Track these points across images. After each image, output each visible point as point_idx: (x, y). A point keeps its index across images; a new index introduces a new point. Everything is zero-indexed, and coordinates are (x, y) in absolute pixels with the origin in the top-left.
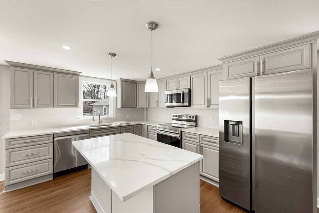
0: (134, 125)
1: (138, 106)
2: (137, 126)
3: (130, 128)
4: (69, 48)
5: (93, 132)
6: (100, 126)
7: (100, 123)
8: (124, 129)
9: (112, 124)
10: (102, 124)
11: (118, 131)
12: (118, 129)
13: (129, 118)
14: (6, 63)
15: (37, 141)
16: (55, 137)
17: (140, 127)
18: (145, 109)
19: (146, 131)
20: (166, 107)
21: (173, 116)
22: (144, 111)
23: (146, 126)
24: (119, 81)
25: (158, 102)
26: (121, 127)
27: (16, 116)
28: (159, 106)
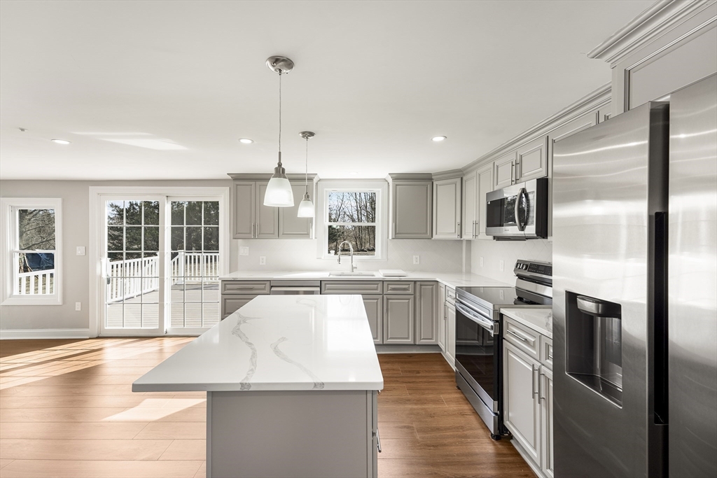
0: (415, 282)
1: (435, 237)
2: (423, 283)
3: (406, 286)
4: (249, 142)
5: (327, 285)
6: (351, 275)
7: (353, 269)
8: (390, 286)
9: (374, 273)
10: (356, 272)
11: (377, 289)
12: (376, 286)
13: (418, 263)
14: (229, 177)
15: (251, 289)
16: (272, 286)
17: (432, 288)
18: (464, 244)
19: (444, 301)
20: (491, 237)
21: (517, 267)
22: (462, 249)
23: (444, 287)
24: (390, 180)
25: (476, 224)
26: (383, 281)
27: (244, 249)
28: (480, 237)
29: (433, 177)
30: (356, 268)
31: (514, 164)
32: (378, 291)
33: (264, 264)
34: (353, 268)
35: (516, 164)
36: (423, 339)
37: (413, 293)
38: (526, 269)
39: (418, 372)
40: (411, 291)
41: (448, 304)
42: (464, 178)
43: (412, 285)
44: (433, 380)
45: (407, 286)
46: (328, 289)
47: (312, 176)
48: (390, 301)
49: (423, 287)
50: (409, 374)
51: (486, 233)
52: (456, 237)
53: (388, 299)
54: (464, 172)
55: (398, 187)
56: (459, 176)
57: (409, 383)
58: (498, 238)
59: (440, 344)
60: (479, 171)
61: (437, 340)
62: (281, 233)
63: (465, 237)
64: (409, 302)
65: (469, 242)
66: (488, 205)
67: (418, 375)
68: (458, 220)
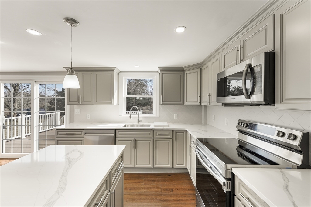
0: (173, 131)
1: (186, 104)
2: (177, 131)
5: (120, 133)
8: (158, 133)
10: (141, 123)
11: (150, 135)
12: (149, 133)
13: (177, 118)
15: (73, 134)
16: (85, 133)
17: (183, 134)
18: (203, 108)
19: (190, 144)
20: (220, 104)
21: (239, 124)
22: (202, 111)
23: (190, 135)
24: (159, 71)
25: (210, 95)
26: (153, 130)
27: (77, 110)
28: (212, 104)
29: (184, 69)
30: (141, 121)
31: (239, 48)
32: (150, 136)
33: (89, 118)
34: (139, 121)
35: (241, 48)
36: (178, 165)
37: (171, 137)
38: (246, 127)
39: (172, 190)
40: (170, 136)
41: (192, 146)
42: (202, 69)
43: (171, 133)
44: (181, 198)
45: (168, 133)
46: (120, 135)
47: (113, 69)
48: (158, 142)
49: (178, 133)
50: (166, 192)
51: (217, 101)
52: (197, 104)
53: (156, 141)
54: (202, 65)
55: (164, 75)
56: (199, 67)
57: (164, 201)
58: (225, 105)
59: (188, 168)
60: (211, 62)
61: (186, 165)
62: (95, 101)
63: (203, 104)
64: (169, 143)
65: (206, 107)
66: (218, 82)
67: (172, 193)
68: (199, 94)
